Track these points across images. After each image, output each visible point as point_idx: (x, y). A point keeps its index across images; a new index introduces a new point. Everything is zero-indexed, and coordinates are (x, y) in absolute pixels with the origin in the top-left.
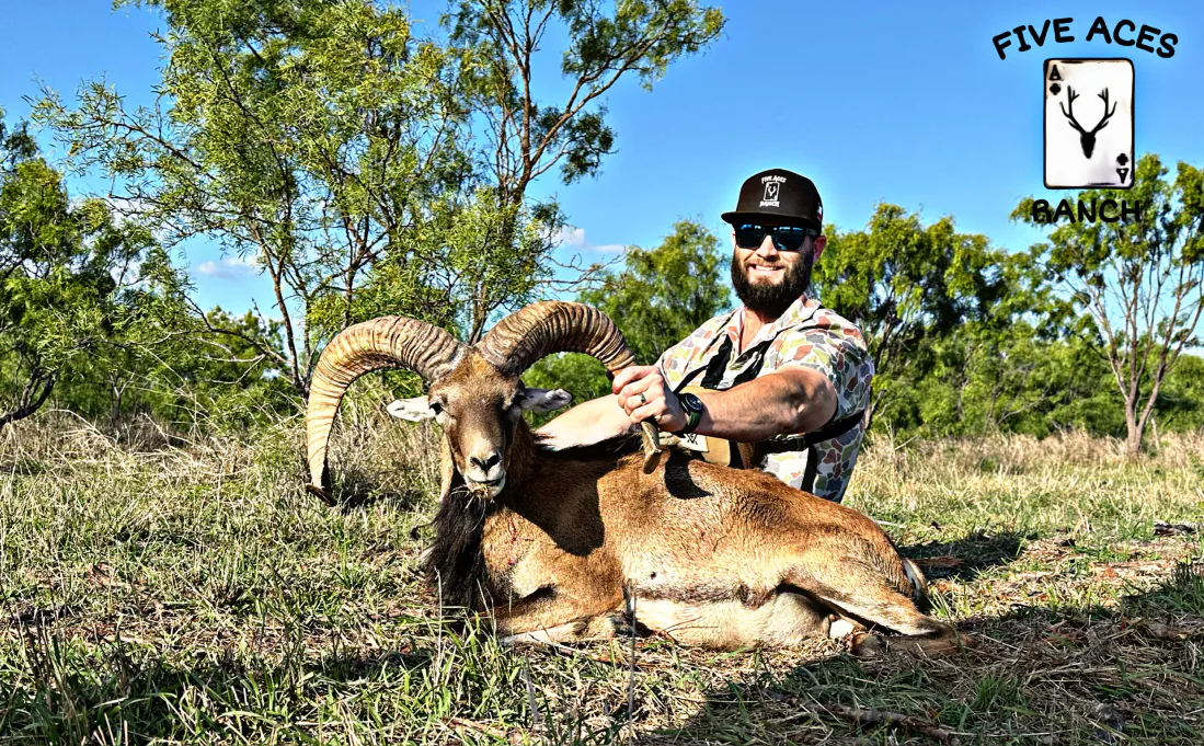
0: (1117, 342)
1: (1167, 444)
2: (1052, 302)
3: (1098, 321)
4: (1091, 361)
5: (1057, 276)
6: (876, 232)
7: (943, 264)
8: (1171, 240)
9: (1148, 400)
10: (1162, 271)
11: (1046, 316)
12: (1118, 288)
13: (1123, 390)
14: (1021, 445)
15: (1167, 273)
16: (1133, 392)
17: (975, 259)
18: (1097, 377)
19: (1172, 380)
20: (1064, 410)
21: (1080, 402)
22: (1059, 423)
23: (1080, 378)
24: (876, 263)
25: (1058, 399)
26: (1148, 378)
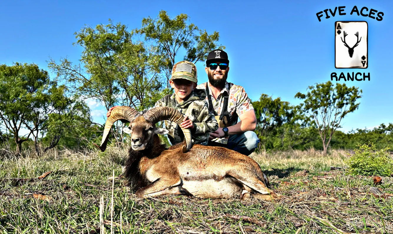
0: (321, 127)
1: (333, 152)
2: (305, 117)
3: (316, 122)
4: (314, 132)
5: (306, 111)
6: (261, 101)
7: (278, 108)
8: (334, 102)
9: (328, 141)
10: (332, 110)
11: (303, 121)
12: (321, 114)
13: (322, 139)
14: (297, 152)
15: (333, 110)
16: (325, 139)
17: (286, 107)
18: (316, 136)
19: (334, 136)
20: (308, 144)
21: (312, 142)
22: (307, 147)
23: (312, 136)
24: (262, 108)
25: (307, 141)
26: (328, 136)
